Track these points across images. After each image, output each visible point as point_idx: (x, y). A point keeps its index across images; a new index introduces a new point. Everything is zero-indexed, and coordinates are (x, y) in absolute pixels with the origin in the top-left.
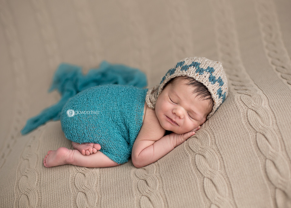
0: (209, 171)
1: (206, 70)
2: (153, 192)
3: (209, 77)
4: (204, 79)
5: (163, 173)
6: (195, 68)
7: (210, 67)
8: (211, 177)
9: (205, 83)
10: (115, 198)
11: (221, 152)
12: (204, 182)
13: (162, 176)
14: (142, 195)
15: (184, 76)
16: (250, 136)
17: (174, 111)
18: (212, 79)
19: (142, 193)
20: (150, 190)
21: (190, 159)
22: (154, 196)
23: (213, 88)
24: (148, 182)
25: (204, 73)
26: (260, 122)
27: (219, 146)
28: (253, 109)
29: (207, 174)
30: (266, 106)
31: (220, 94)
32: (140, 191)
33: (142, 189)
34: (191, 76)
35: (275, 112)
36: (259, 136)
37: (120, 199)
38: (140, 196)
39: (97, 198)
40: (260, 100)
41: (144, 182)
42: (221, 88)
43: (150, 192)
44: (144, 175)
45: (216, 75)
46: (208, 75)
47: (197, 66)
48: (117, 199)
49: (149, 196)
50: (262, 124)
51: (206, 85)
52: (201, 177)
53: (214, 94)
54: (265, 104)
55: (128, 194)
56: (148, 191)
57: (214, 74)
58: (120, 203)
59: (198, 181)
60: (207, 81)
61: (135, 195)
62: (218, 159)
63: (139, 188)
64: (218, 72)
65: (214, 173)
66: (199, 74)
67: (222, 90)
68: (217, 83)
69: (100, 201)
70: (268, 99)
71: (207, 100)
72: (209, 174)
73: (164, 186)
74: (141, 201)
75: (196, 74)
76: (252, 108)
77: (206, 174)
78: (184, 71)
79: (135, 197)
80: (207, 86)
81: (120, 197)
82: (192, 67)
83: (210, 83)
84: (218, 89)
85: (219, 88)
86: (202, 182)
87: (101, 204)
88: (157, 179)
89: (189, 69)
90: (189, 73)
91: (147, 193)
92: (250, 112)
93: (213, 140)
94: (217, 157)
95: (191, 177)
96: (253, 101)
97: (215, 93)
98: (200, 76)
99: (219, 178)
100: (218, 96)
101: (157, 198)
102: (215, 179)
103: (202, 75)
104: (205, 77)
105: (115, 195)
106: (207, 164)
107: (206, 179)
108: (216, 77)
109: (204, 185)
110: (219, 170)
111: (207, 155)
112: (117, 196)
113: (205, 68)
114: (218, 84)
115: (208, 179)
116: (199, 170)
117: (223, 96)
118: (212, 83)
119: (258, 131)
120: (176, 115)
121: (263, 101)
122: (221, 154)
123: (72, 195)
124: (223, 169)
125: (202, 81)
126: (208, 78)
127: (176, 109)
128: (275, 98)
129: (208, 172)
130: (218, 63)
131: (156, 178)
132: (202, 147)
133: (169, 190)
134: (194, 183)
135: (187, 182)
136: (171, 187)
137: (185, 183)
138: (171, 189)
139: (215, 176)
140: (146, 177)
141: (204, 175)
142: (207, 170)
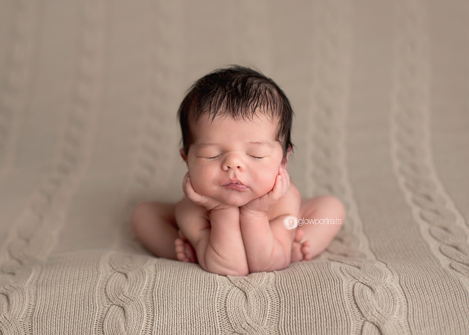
2: (256, 329)
8: (379, 322)
14: (233, 331)
20: (251, 325)
29: (372, 315)
39: (145, 319)
43: (250, 327)
52: (359, 319)
59: (352, 326)
65: (386, 317)
72: (376, 316)
77: (370, 314)
86: (360, 329)
91: (244, 329)
95: (339, 315)
99: (394, 328)
102: (386, 327)
107: (369, 325)
115: (372, 325)
116: (359, 306)
124: (404, 317)
129: (374, 313)
131: (268, 295)
133: (289, 331)
134: (343, 327)
135: (330, 323)
136: (294, 326)
137: (325, 324)
138: (294, 331)
139: (387, 322)
140: (247, 286)
141: (365, 316)
142: (374, 308)
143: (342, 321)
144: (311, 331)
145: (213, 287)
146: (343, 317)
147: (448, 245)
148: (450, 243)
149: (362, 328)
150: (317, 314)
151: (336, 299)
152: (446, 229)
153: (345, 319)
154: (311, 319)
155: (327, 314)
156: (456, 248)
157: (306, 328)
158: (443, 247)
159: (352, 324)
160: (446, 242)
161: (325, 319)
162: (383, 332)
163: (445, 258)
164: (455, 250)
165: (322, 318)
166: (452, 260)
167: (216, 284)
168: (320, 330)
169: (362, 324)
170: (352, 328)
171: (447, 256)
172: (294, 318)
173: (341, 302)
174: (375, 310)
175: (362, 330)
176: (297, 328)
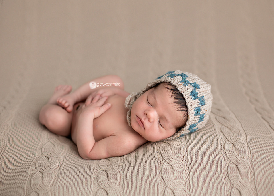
0: (173, 182)
1: (191, 84)
2: (112, 187)
3: (192, 91)
4: (186, 91)
5: (126, 169)
6: (181, 78)
7: (197, 83)
8: (174, 189)
9: (185, 95)
10: (71, 184)
11: (190, 170)
12: (166, 191)
13: (124, 172)
14: (100, 187)
15: (168, 82)
16: (223, 164)
17: (146, 112)
18: (194, 95)
19: (100, 186)
20: (110, 185)
21: (158, 164)
22: (112, 191)
23: (192, 103)
24: (109, 175)
25: (188, 85)
26: (236, 154)
27: (190, 164)
28: (232, 142)
29: (170, 184)
30: (244, 142)
31: (197, 112)
32: (99, 183)
33: (102, 182)
34: (174, 83)
35: (251, 149)
36: (232, 165)
37: (76, 186)
38: (98, 188)
39: (53, 179)
40: (239, 134)
41: (105, 174)
42: (201, 107)
43: (109, 186)
44: (107, 166)
45: (200, 92)
46: (191, 89)
47: (184, 77)
48: (74, 186)
49: (107, 190)
50: (237, 156)
51: (186, 97)
52: (163, 185)
53: (190, 109)
54: (243, 139)
55: (86, 183)
56: (107, 185)
57: (197, 91)
58: (76, 189)
59: (160, 188)
60: (188, 94)
61: (93, 186)
62: (185, 176)
63: (98, 179)
64: (203, 91)
65: (177, 186)
66: (183, 85)
67: (200, 109)
68: (197, 100)
69: (55, 183)
70: (246, 135)
71: (182, 111)
72: (173, 185)
73: (124, 184)
74: (97, 193)
75: (179, 83)
76: (230, 141)
77: (169, 184)
78: (170, 78)
79: (93, 188)
80: (186, 99)
81: (77, 184)
82: (180, 76)
83: (191, 97)
84: (196, 106)
85: (198, 106)
86: (164, 190)
87: (55, 186)
88: (119, 174)
89: (175, 78)
90: (174, 80)
91: (106, 187)
92: (228, 143)
93: (186, 155)
94: (185, 173)
96: (233, 135)
97: (193, 109)
98: (183, 86)
100: (194, 112)
101: (115, 194)
103: (185, 86)
104: (188, 89)
105: (72, 181)
106: (173, 175)
107: (168, 189)
108: (199, 95)
109: (165, 193)
110: (182, 186)
111: (176, 167)
112: (74, 183)
113: (191, 82)
114: (199, 102)
115: (170, 190)
116: (163, 178)
117: (200, 115)
118: (193, 98)
119: (231, 161)
120: (147, 116)
121: (242, 136)
122: (190, 171)
123: (30, 173)
124: (187, 186)
125: (183, 92)
126: (190, 91)
127: (149, 110)
128: (253, 135)
129: (171, 184)
130: (207, 84)
131: (118, 172)
132: (173, 158)
133: (128, 189)
134: (155, 189)
135: (149, 186)
136: (131, 187)
137: (146, 186)
138: (131, 189)
139: (178, 189)
140: (108, 169)
141: (167, 184)
142: (172, 181)
143: (155, 185)
144: (139, 190)
145: (91, 170)
146: (155, 183)
147: (220, 116)
148: (221, 116)
149: (165, 190)
150: (142, 181)
151: (152, 173)
152: (219, 110)
153: (156, 184)
154: (139, 184)
155: (147, 181)
156: (224, 118)
157: (137, 188)
158: (217, 117)
159: (160, 187)
160: (219, 115)
161: (146, 184)
162: (175, 195)
163: (218, 123)
164: (223, 119)
165: (145, 183)
166: (222, 125)
167: (93, 169)
168: (144, 190)
169: (165, 188)
170: (160, 189)
171: (220, 123)
172: (131, 183)
173: (155, 175)
174: (172, 182)
175: (164, 191)
176: (132, 188)
